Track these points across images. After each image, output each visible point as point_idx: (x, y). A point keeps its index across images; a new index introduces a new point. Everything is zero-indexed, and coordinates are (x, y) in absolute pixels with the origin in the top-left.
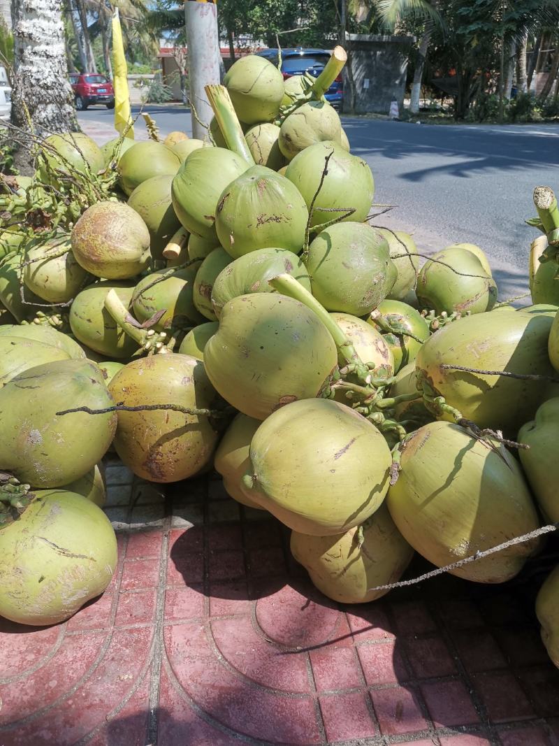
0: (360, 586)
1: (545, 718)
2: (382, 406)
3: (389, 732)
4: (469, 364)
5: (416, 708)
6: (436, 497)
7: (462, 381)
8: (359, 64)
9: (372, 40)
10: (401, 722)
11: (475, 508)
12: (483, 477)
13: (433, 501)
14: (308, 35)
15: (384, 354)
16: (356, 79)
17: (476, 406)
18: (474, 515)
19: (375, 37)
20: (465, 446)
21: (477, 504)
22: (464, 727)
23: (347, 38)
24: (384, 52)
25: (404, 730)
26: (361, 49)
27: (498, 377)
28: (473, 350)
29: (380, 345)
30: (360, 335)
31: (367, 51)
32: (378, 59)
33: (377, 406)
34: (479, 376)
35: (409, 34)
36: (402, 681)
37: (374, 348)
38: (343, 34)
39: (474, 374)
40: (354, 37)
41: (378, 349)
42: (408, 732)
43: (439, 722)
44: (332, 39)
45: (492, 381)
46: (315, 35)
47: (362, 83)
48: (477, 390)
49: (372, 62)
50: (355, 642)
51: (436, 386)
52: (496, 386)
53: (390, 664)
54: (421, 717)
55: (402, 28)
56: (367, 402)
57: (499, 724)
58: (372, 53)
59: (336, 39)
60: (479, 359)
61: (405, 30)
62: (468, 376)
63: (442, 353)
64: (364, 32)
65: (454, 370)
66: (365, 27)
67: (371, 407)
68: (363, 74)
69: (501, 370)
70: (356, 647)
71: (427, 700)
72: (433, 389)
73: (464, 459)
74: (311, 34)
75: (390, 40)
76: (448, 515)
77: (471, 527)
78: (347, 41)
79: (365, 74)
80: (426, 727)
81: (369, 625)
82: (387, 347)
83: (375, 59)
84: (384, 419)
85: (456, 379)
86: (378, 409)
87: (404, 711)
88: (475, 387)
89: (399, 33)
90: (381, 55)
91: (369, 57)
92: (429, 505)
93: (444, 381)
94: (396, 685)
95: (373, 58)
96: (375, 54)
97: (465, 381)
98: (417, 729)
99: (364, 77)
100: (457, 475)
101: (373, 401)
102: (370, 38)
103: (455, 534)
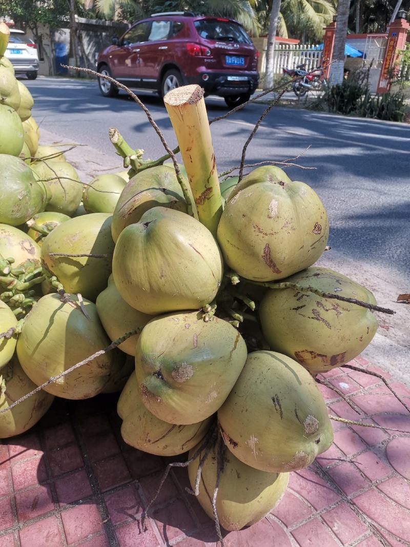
0: (9, 423)
1: (137, 479)
2: (21, 289)
3: (24, 519)
4: (66, 251)
5: (48, 497)
6: (39, 347)
7: (64, 263)
8: (90, 41)
9: (97, 24)
10: (34, 510)
11: (64, 349)
12: (67, 327)
13: (38, 350)
14: (45, 15)
15: (31, 251)
16: (89, 53)
17: (76, 280)
18: (63, 354)
19: (99, 23)
20: (57, 308)
21: (64, 346)
22: (81, 501)
23: (77, 21)
24: (108, 34)
25: (36, 515)
26: (90, 30)
27: (87, 258)
28: (68, 241)
29: (27, 245)
30: (7, 239)
31: (95, 32)
32: (104, 39)
33: (18, 290)
34: (75, 259)
35: (125, 22)
36: (41, 481)
37: (20, 247)
38: (73, 17)
39: (71, 258)
40: (83, 20)
41: (23, 248)
42: (39, 516)
43: (63, 502)
44: (65, 20)
45: (84, 261)
46: (51, 16)
47: (94, 56)
48: (75, 269)
49: (99, 40)
50: (12, 463)
51: (51, 269)
52: (87, 264)
53: (35, 473)
54: (51, 502)
55: (120, 17)
56: (10, 287)
57: (106, 492)
58: (99, 34)
59: (68, 21)
60: (73, 247)
61: (121, 18)
62: (67, 260)
63: (50, 245)
64: (92, 18)
65: (58, 257)
66: (91, 13)
67: (14, 291)
68: (94, 49)
69: (88, 253)
70: (11, 468)
71: (57, 490)
72: (50, 271)
73: (56, 317)
74: (48, 15)
75: (111, 25)
76: (48, 357)
77: (63, 362)
78: (77, 23)
79: (96, 49)
80: (53, 508)
81: (25, 449)
82: (34, 246)
83: (102, 38)
84: (24, 299)
85: (60, 263)
86: (19, 292)
87: (39, 502)
88: (73, 267)
89: (118, 20)
90: (106, 36)
91: (97, 36)
92: (36, 353)
93: (54, 265)
94: (38, 486)
95: (100, 37)
96: (101, 34)
97: (66, 263)
98: (46, 512)
99: (95, 51)
100: (51, 328)
101: (14, 287)
102: (96, 22)
103: (54, 370)
